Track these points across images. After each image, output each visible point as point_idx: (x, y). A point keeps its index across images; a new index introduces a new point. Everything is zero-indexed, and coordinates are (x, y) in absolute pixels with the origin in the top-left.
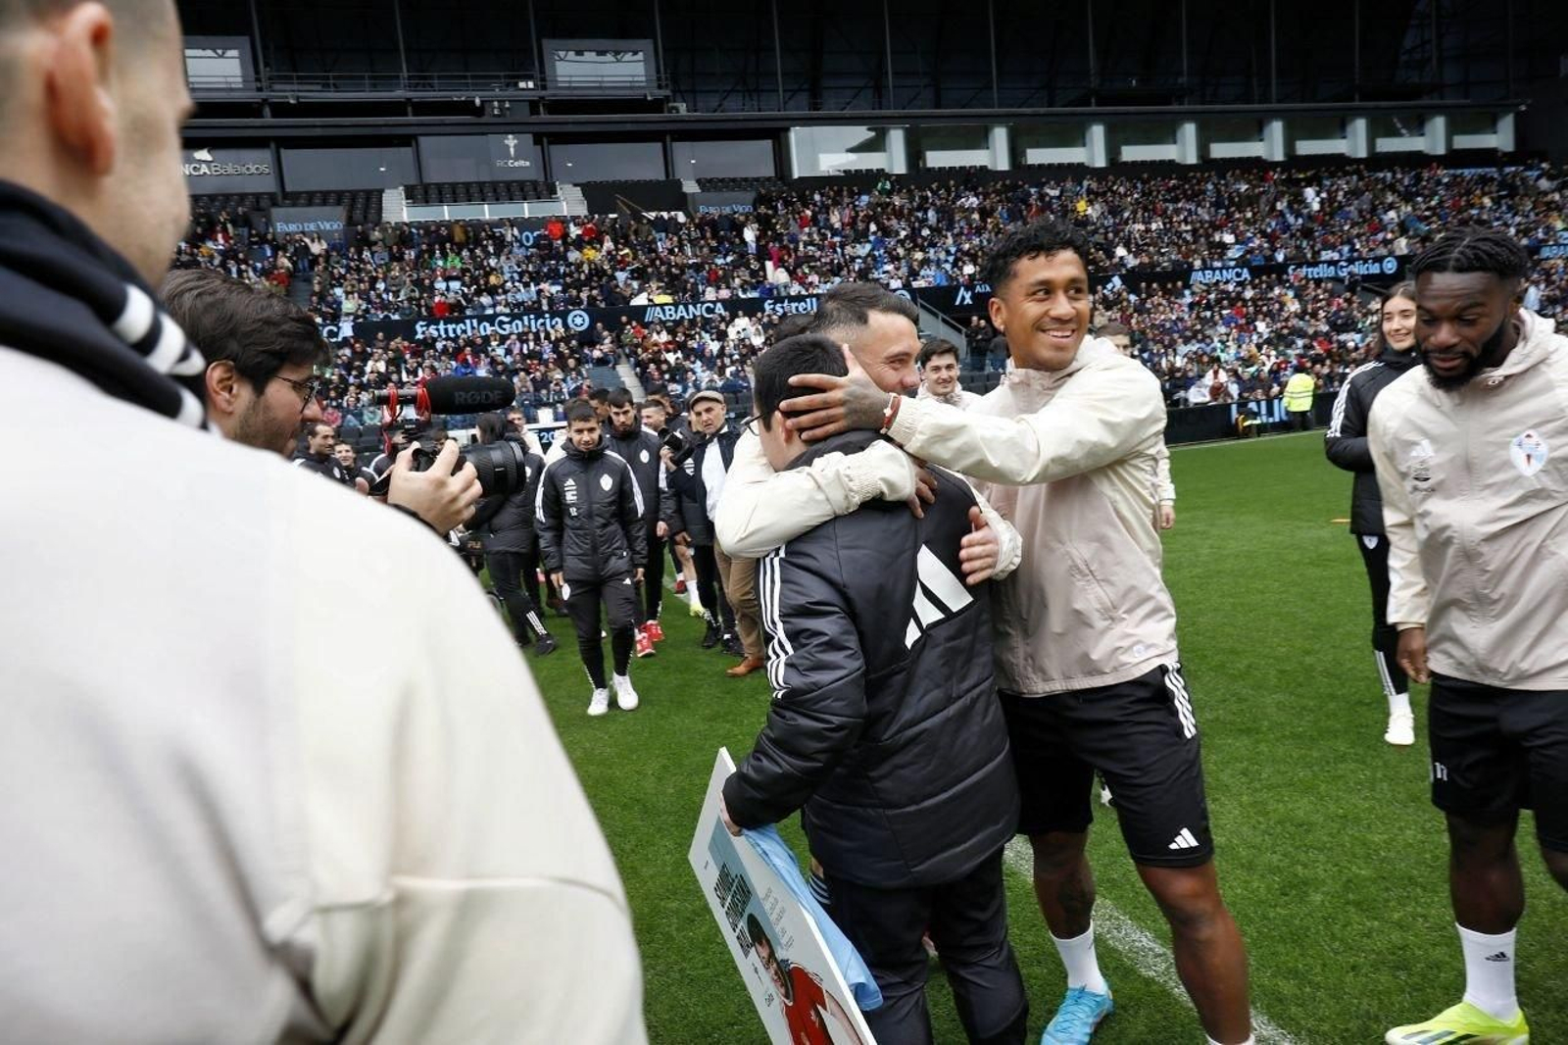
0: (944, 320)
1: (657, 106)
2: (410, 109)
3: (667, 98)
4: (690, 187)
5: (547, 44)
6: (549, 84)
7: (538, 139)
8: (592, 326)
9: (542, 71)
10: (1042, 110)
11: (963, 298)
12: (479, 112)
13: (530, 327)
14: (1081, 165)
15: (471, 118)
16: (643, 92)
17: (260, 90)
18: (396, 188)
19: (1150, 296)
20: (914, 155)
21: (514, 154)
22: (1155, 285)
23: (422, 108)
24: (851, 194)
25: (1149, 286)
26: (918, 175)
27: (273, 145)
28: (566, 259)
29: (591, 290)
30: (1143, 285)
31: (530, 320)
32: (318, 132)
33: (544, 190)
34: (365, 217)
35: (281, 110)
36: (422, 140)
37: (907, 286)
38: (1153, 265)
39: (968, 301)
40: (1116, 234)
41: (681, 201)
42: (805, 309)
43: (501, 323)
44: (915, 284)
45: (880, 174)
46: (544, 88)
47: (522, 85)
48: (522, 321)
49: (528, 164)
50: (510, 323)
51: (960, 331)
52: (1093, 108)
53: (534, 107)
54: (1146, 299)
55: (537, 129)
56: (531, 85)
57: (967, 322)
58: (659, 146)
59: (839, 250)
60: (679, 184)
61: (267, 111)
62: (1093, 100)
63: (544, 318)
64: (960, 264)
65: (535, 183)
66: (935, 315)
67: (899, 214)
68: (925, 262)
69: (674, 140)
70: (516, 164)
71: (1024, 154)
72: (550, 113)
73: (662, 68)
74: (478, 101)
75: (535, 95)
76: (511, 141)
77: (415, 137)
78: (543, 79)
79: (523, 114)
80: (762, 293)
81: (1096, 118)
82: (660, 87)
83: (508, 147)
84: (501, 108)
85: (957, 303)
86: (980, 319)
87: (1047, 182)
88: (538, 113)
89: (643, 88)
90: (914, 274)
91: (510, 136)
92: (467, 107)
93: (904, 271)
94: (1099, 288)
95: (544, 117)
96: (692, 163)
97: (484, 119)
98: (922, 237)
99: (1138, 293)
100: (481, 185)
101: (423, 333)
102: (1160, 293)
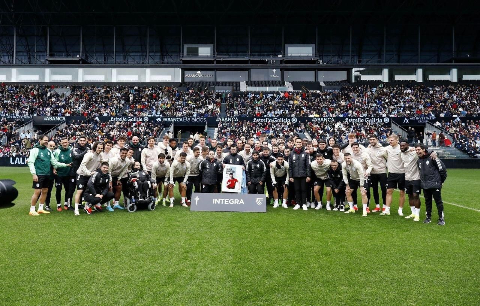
0: (399, 127)
1: (314, 62)
2: (249, 62)
3: (318, 60)
4: (322, 84)
5: (286, 45)
6: (286, 56)
7: (281, 70)
8: (298, 122)
9: (284, 52)
10: (435, 64)
11: (406, 121)
12: (267, 63)
13: (282, 121)
14: (448, 81)
15: (264, 64)
16: (311, 58)
17: (214, 57)
18: (243, 81)
19: (469, 124)
20: (391, 76)
21: (274, 74)
22: (472, 121)
23: (253, 62)
24: (371, 88)
25: (470, 121)
26: (392, 82)
27: (215, 70)
28: (289, 103)
29: (296, 112)
30: (468, 121)
31: (282, 119)
32: (227, 67)
33: (282, 83)
34: (236, 89)
35: (218, 62)
36: (251, 69)
37: (388, 116)
38: (471, 114)
39: (407, 122)
40: (459, 104)
41: (320, 88)
42: (357, 121)
43: (275, 119)
44: (391, 116)
45: (380, 82)
46: (284, 57)
47: (279, 56)
48: (280, 119)
49: (278, 76)
50: (277, 119)
51: (405, 131)
52: (453, 64)
53: (281, 62)
54: (468, 125)
55: (281, 67)
56: (281, 56)
57: (407, 128)
58: (314, 72)
59: (367, 104)
60: (319, 83)
61: (215, 62)
62: (453, 61)
63: (285, 119)
64: (405, 111)
65: (279, 82)
66: (398, 126)
67: (386, 94)
68: (394, 109)
69: (318, 70)
70: (275, 76)
71: (428, 77)
72: (285, 63)
73: (317, 51)
74: (267, 60)
75: (282, 59)
76: (274, 70)
77: (250, 69)
78: (284, 55)
79: (278, 64)
80: (344, 115)
81: (454, 67)
82: (316, 57)
83: (273, 72)
84: (273, 62)
85: (404, 122)
86: (411, 128)
87: (436, 86)
88: (282, 63)
89: (311, 57)
90: (390, 113)
91: (274, 69)
92: (264, 62)
93: (387, 112)
94: (452, 121)
95: (283, 64)
96: (323, 78)
97: (268, 65)
98: (393, 102)
99: (465, 123)
100: (265, 82)
101: (255, 121)
102: (473, 124)
